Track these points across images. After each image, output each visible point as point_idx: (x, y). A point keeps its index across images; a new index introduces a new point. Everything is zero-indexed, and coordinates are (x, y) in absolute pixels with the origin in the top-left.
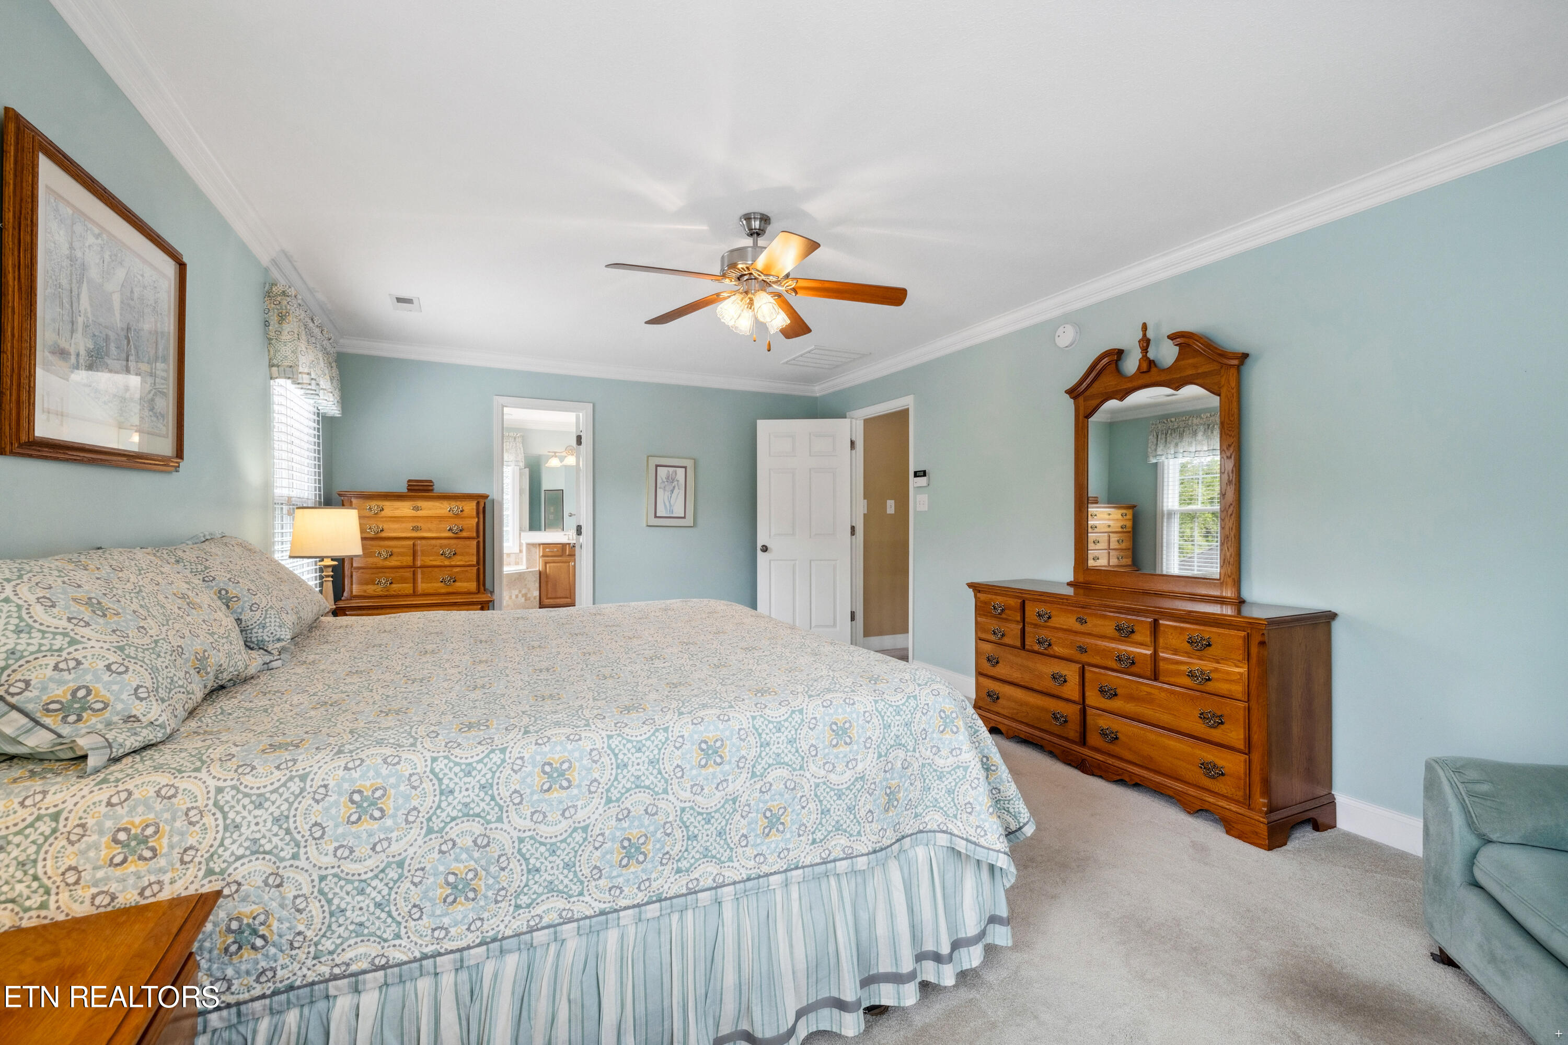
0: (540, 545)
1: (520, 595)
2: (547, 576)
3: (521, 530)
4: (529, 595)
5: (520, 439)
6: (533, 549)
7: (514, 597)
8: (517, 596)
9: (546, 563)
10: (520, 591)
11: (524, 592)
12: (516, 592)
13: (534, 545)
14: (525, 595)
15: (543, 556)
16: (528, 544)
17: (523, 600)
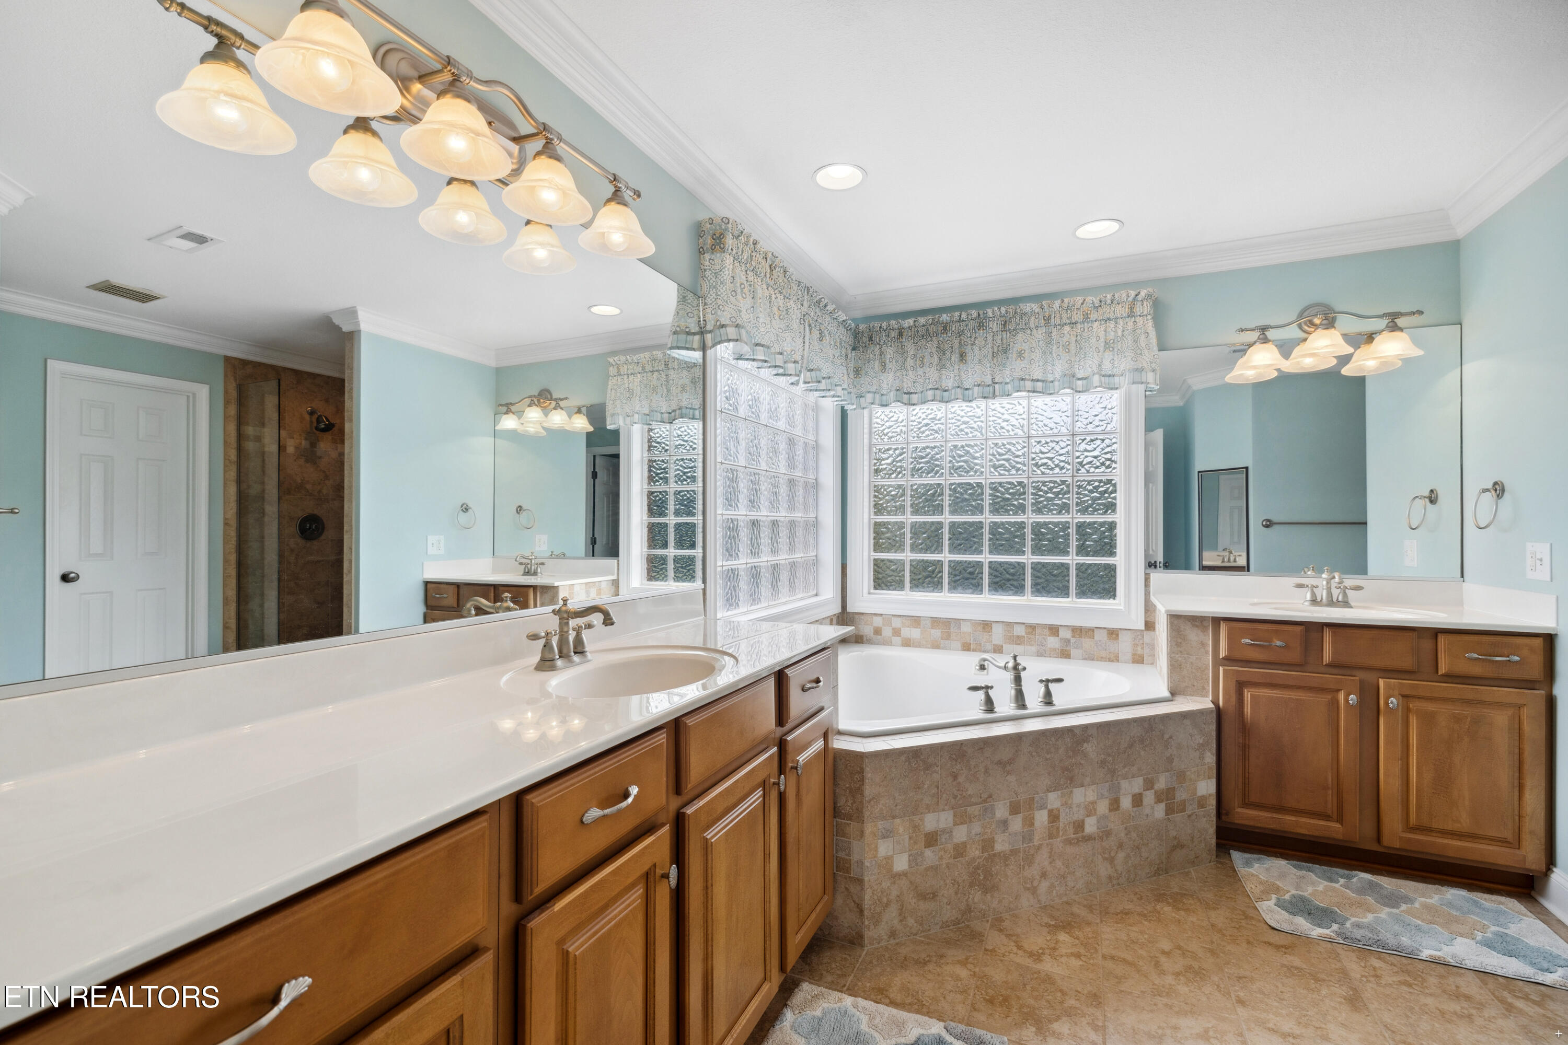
0: (1217, 621)
1: (1149, 797)
2: (1245, 728)
3: (1152, 565)
4: (1181, 795)
5: (1147, 308)
6: (1193, 635)
7: (1126, 803)
8: (1138, 800)
9: (1240, 686)
10: (1149, 784)
11: (1162, 783)
12: (1137, 785)
13: (1197, 621)
14: (1166, 796)
15: (1229, 660)
16: (1176, 619)
17: (1160, 811)
